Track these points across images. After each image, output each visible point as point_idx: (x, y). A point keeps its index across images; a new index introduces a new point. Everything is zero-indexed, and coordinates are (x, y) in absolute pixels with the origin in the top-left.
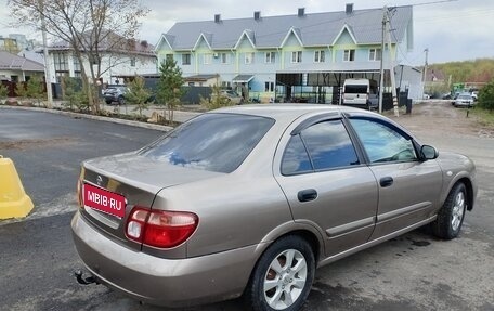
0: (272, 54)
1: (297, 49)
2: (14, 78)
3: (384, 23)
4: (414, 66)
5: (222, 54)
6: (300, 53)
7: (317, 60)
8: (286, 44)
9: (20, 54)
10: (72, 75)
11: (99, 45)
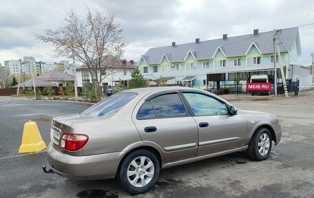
0: (207, 62)
1: (222, 59)
2: (61, 85)
3: (274, 40)
4: (302, 65)
5: (176, 64)
6: (224, 61)
7: (235, 65)
8: (215, 57)
9: (65, 72)
10: (91, 82)
11: (101, 64)
